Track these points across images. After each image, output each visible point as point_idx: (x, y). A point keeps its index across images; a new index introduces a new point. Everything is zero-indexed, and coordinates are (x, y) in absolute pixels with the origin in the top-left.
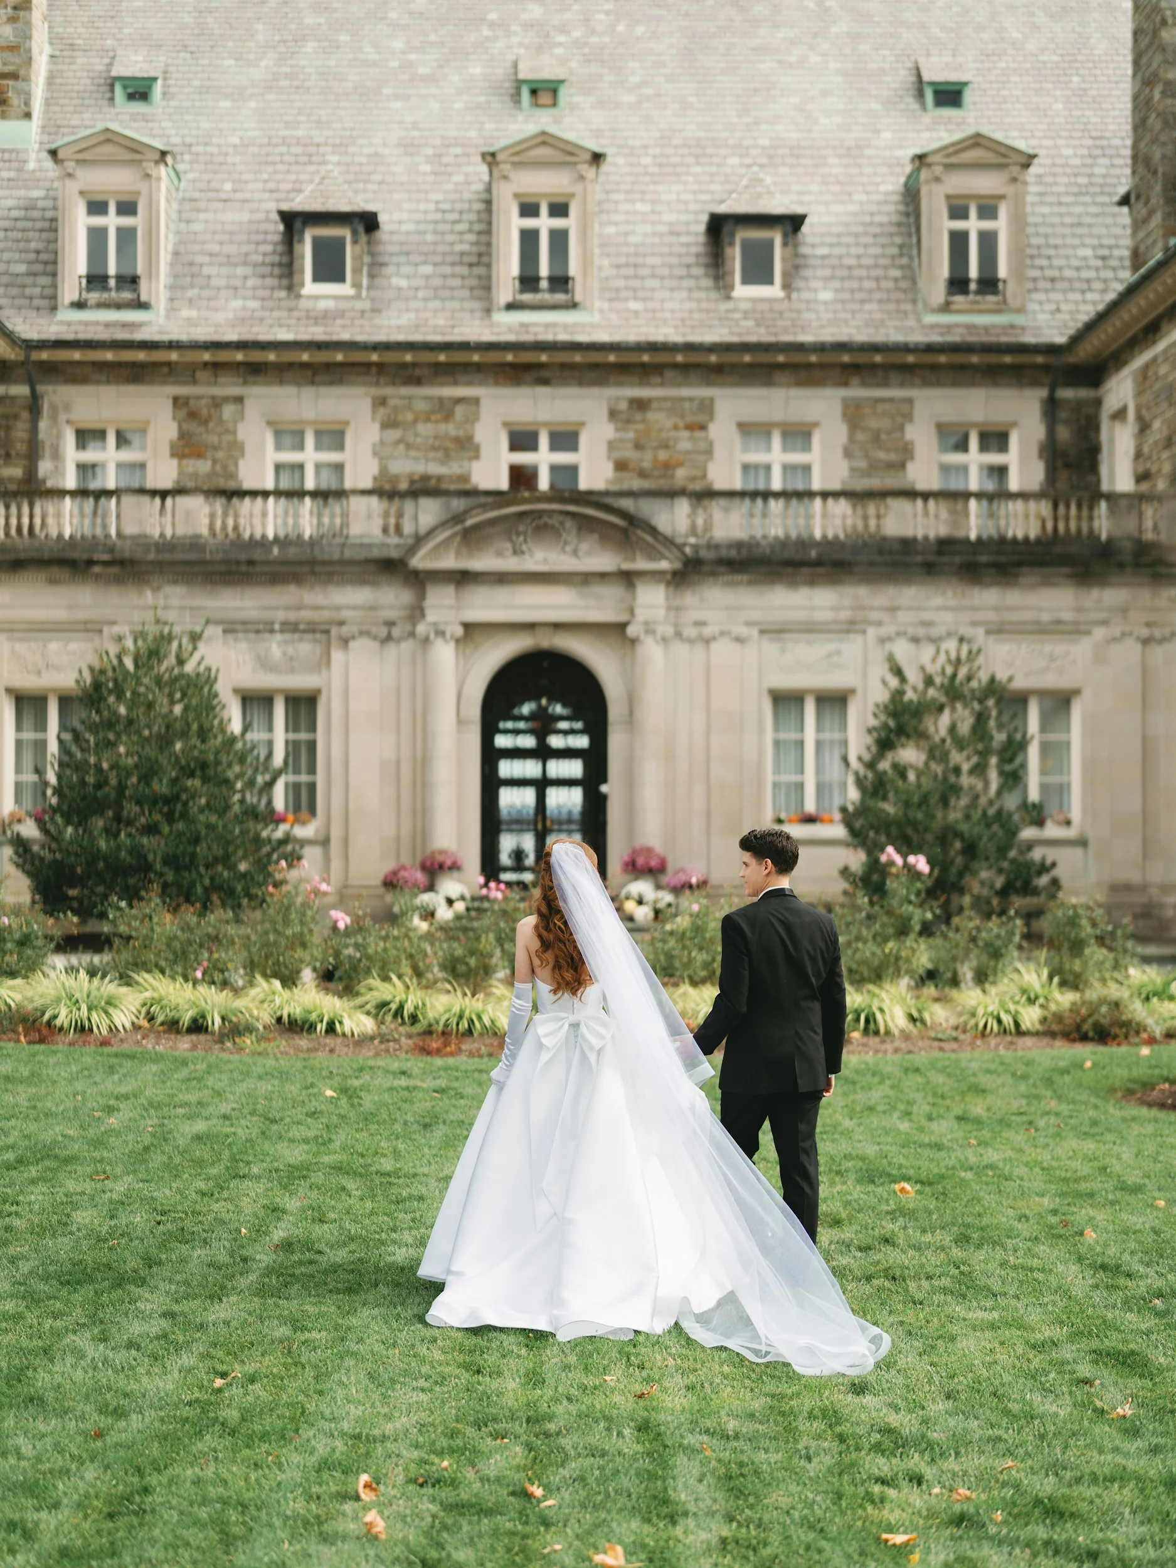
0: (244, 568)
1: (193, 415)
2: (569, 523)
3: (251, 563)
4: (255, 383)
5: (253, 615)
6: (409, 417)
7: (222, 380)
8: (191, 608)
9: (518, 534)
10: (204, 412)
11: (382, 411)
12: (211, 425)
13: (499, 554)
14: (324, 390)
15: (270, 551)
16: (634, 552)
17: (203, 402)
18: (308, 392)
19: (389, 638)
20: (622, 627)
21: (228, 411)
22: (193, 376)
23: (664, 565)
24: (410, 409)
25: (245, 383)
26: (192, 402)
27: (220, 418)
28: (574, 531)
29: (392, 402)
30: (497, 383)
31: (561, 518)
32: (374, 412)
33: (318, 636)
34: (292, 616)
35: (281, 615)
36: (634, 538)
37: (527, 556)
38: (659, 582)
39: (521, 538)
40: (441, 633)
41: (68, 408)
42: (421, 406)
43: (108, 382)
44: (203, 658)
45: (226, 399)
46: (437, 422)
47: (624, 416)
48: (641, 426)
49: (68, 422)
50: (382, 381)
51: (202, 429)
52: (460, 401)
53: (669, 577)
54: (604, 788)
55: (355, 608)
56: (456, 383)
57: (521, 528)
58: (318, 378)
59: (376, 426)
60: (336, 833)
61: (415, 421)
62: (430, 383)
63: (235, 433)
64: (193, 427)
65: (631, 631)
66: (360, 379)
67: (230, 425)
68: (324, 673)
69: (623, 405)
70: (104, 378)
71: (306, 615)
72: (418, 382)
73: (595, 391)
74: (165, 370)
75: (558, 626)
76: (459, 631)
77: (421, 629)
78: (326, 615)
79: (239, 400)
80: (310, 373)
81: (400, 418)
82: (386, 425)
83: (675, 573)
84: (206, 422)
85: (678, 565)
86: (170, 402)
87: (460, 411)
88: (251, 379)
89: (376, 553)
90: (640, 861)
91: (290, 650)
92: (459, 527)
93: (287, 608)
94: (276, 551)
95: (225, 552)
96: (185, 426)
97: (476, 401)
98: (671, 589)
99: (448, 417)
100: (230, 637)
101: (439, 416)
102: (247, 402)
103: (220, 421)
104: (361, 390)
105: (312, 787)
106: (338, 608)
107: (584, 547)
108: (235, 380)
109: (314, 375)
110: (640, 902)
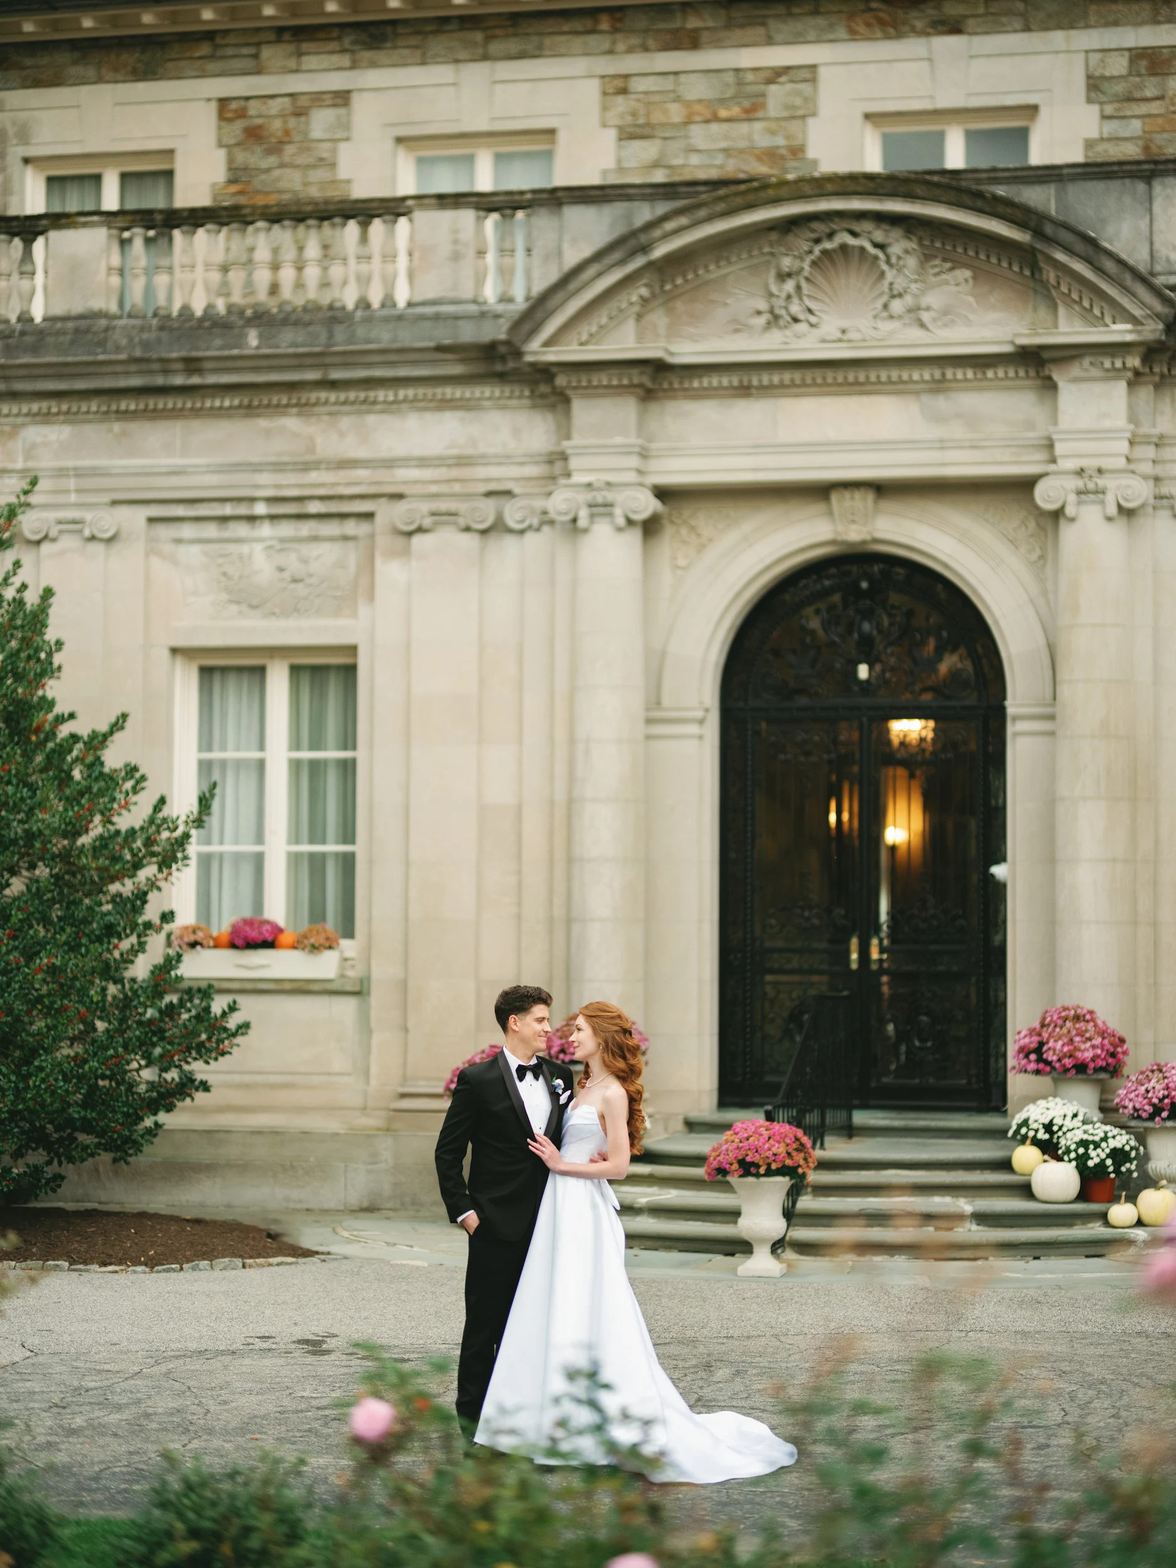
0: (179, 380)
1: (254, 134)
2: (899, 245)
3: (192, 365)
4: (373, 65)
5: (206, 483)
6: (676, 112)
7: (310, 61)
8: (79, 473)
9: (783, 277)
10: (277, 124)
11: (621, 104)
12: (289, 150)
13: (738, 327)
14: (506, 69)
15: (242, 337)
16: (1055, 307)
17: (275, 106)
18: (476, 74)
19: (497, 528)
20: (1024, 486)
21: (321, 122)
22: (256, 56)
23: (1120, 332)
24: (678, 99)
25: (353, 66)
26: (254, 108)
27: (306, 134)
28: (912, 262)
29: (639, 85)
30: (854, 35)
31: (879, 236)
32: (605, 108)
33: (351, 527)
34: (291, 483)
35: (267, 483)
36: (1051, 275)
37: (801, 327)
38: (1114, 374)
39: (789, 286)
40: (601, 509)
41: (24, 136)
42: (697, 89)
43: (100, 80)
44: (17, 564)
45: (318, 98)
46: (729, 120)
47: (1119, 88)
48: (1155, 108)
49: (26, 161)
50: (621, 47)
51: (272, 160)
52: (777, 74)
53: (1134, 361)
54: (999, 871)
55: (423, 462)
56: (770, 41)
57: (787, 263)
58: (495, 47)
59: (610, 135)
60: (383, 972)
61: (688, 122)
62: (718, 44)
63: (333, 165)
64: (254, 158)
65: (1046, 495)
66: (578, 42)
67: (324, 150)
68: (363, 610)
69: (1118, 65)
70: (91, 72)
71: (322, 480)
72: (692, 41)
73: (1058, 38)
74: (205, 49)
75: (882, 489)
76: (648, 505)
77: (560, 502)
78: (362, 479)
79: (342, 98)
80: (479, 36)
81: (657, 117)
82: (629, 134)
83: (1150, 352)
84: (276, 149)
85: (1153, 330)
86: (213, 107)
87: (777, 95)
88: (367, 55)
89: (468, 334)
90: (1056, 1048)
91: (291, 561)
92: (639, 262)
93: (278, 467)
94: (253, 339)
95: (146, 345)
96: (241, 157)
97: (811, 71)
98: (1146, 393)
99: (752, 111)
100: (165, 532)
101: (736, 111)
102: (356, 98)
103: (307, 145)
104: (577, 65)
105: (348, 863)
106: (390, 463)
107: (933, 299)
108: (336, 60)
109: (489, 39)
110: (1050, 1148)
